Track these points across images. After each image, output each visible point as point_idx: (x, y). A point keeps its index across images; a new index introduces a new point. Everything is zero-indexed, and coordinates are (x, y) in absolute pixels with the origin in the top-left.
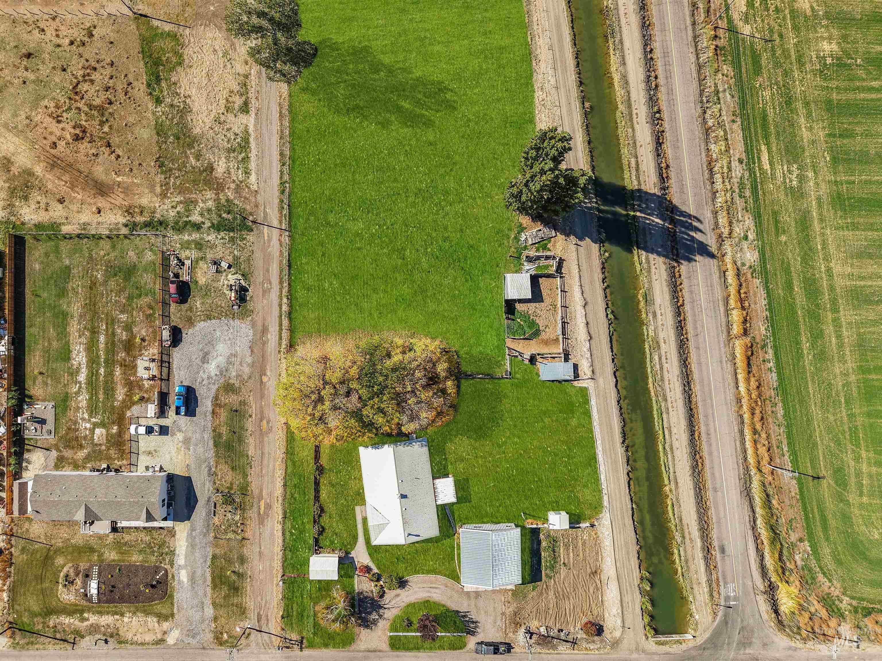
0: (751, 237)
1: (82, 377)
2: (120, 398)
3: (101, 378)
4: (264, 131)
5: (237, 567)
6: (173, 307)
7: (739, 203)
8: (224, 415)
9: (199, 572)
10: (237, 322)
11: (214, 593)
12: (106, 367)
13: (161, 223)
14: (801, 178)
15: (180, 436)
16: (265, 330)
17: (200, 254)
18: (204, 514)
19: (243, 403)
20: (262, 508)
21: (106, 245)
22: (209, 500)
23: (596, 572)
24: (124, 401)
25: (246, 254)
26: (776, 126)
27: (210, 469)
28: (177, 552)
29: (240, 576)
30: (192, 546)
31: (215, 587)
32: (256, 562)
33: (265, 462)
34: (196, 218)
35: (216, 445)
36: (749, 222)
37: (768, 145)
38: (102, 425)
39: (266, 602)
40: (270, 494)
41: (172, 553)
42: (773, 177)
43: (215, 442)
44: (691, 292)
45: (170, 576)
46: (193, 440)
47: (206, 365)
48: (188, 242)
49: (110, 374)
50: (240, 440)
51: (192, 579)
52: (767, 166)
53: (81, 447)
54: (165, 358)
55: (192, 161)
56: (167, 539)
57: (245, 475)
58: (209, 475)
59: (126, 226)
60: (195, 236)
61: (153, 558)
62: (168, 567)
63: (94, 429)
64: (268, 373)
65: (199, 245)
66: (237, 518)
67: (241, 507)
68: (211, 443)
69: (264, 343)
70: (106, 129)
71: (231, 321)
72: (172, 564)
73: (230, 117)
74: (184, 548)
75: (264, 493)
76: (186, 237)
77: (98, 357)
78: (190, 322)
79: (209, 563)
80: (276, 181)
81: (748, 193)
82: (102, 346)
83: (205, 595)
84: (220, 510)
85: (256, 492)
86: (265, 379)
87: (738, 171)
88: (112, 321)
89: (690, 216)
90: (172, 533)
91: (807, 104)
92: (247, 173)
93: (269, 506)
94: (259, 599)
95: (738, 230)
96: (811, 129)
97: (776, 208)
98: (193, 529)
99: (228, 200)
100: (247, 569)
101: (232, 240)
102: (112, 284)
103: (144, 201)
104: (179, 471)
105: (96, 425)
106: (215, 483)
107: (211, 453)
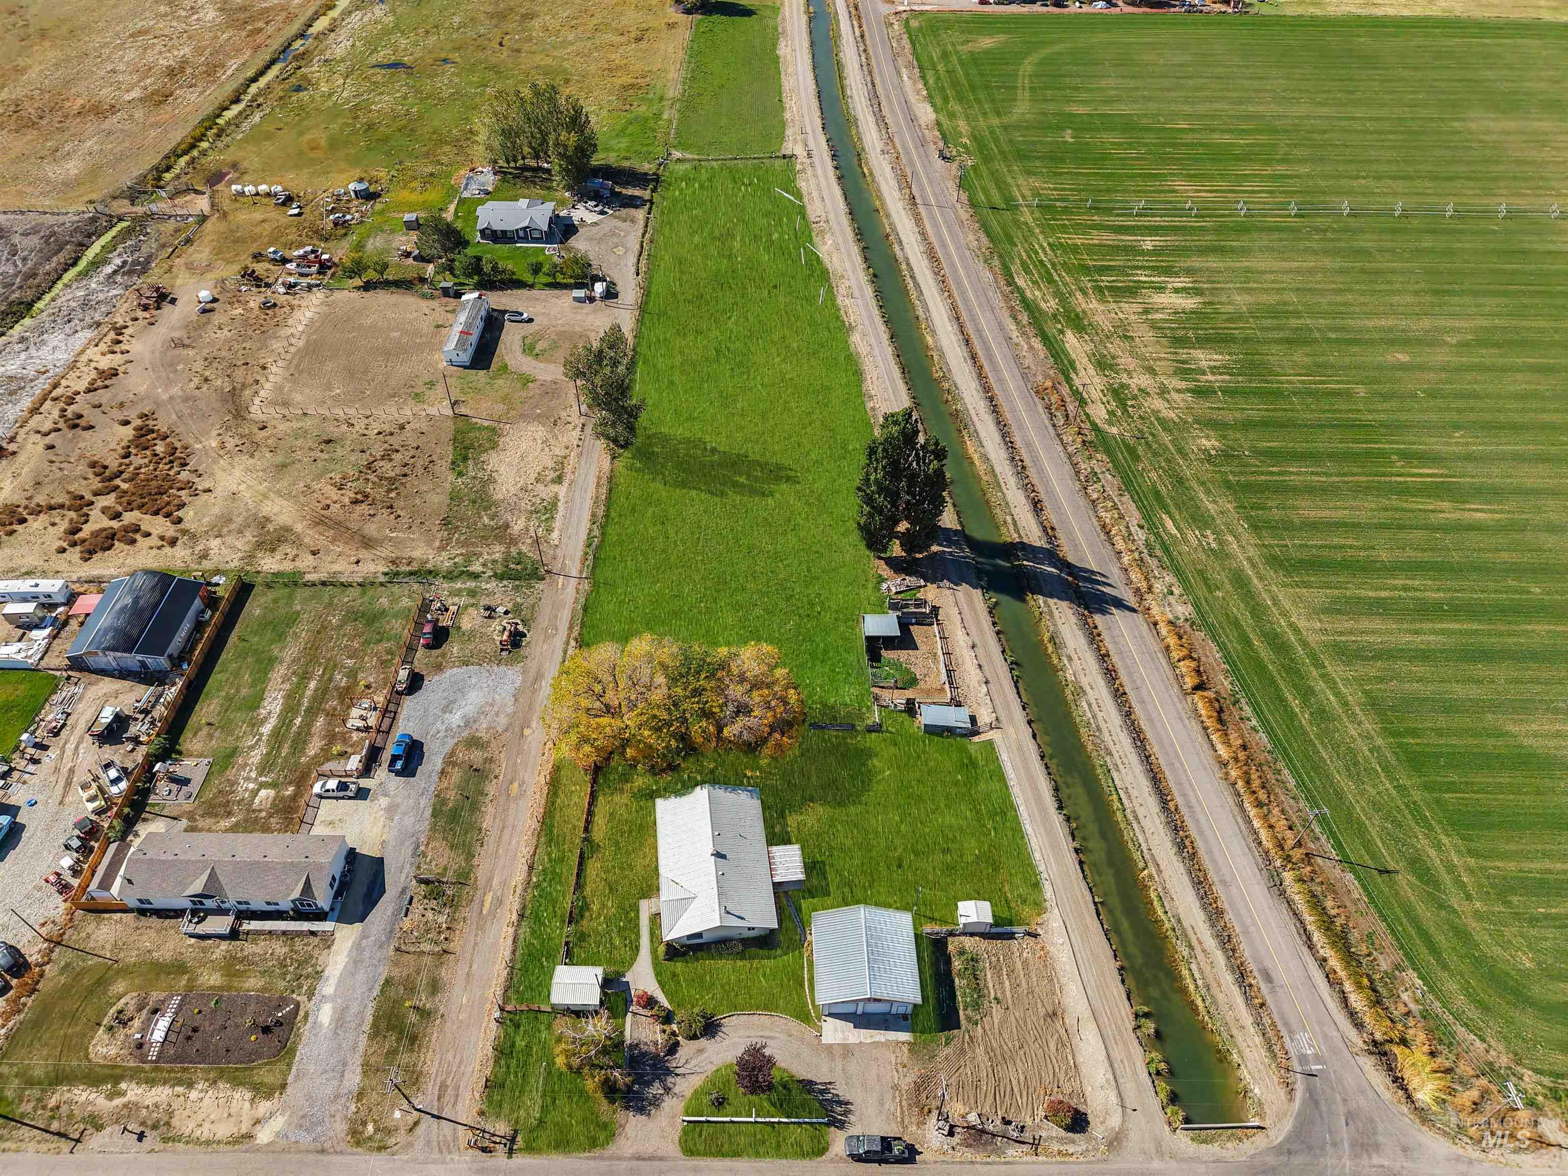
0: (1176, 591)
1: (266, 729)
2: (312, 753)
3: (294, 728)
4: (577, 496)
5: (423, 999)
6: (421, 652)
7: (1152, 563)
8: (456, 775)
9: (354, 1008)
10: (503, 668)
11: (370, 1046)
12: (304, 717)
13: (430, 572)
14: (1221, 542)
15: (384, 802)
16: (539, 677)
17: (472, 601)
18: (389, 913)
19: (491, 760)
20: (487, 905)
21: (354, 592)
22: (403, 891)
23: (1055, 1014)
24: (316, 756)
25: (532, 600)
26: (1172, 499)
27: (418, 847)
28: (326, 973)
29: (425, 1014)
30: (356, 962)
31: (376, 1033)
32: (456, 990)
33: (506, 837)
34: (476, 567)
35: (434, 815)
36: (1169, 578)
37: (1168, 513)
38: (273, 785)
39: (461, 1062)
40: (504, 883)
41: (318, 975)
42: (1185, 540)
43: (434, 809)
44: (1115, 643)
45: (301, 1013)
46: (403, 808)
47: (447, 715)
48: (460, 590)
49: (308, 725)
50: (475, 808)
51: (339, 1021)
52: (1174, 531)
53: (229, 814)
54: (392, 707)
55: (486, 520)
56: (316, 953)
57: (470, 856)
58: (414, 855)
59: (386, 574)
60: (471, 584)
61: (282, 984)
62: (302, 999)
63: (259, 790)
64: (534, 725)
65: (472, 593)
66: (442, 919)
67: (452, 903)
68: (428, 812)
69: (534, 692)
70: (393, 495)
71: (495, 668)
72: (311, 994)
73: (540, 487)
74: (340, 967)
75: (495, 882)
76: (459, 585)
77: (299, 704)
78: (439, 668)
79: (376, 992)
80: (583, 536)
81: (1159, 553)
82: (309, 693)
83: (354, 1048)
84: (417, 908)
85: (481, 882)
86: (527, 732)
87: (1141, 536)
88: (333, 666)
89: (1093, 572)
90: (327, 940)
91: (1203, 484)
92: (549, 530)
93: (499, 902)
94: (450, 1056)
95: (1158, 586)
96: (1215, 502)
97: (1199, 567)
98: (364, 936)
99: (519, 553)
100: (440, 1003)
101: (517, 588)
102: (348, 628)
103: (416, 554)
104: (368, 849)
105: (262, 785)
106: (419, 867)
107: (426, 825)
